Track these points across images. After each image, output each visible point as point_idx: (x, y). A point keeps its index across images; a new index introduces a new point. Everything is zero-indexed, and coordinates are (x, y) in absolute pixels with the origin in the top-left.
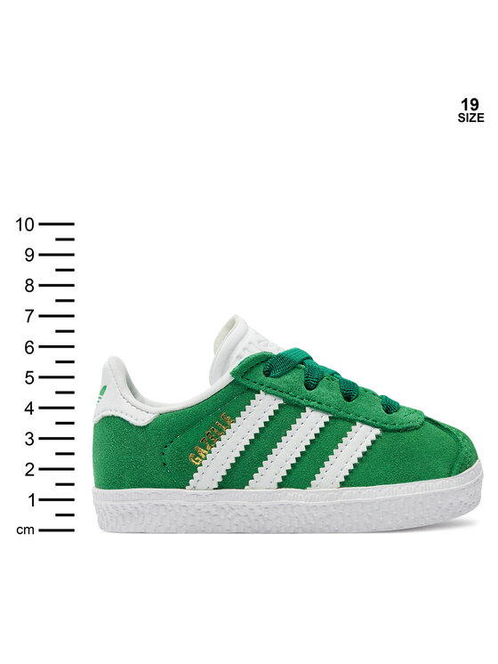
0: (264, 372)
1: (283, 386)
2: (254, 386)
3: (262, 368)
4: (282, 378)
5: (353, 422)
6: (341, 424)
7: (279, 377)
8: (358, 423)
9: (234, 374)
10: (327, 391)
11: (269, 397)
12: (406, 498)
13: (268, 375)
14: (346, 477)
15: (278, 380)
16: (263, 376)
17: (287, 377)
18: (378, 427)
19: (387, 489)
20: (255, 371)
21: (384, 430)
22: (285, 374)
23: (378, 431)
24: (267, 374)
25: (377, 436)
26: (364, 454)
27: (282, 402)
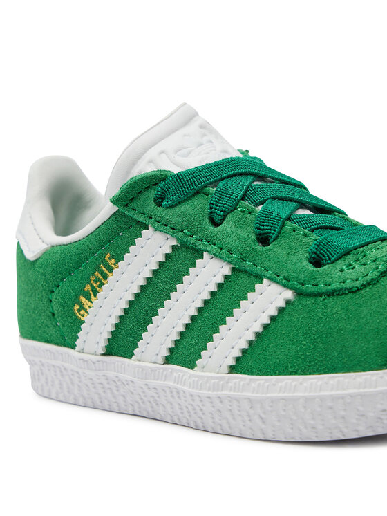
0: (155, 200)
1: (176, 220)
2: (141, 218)
3: (153, 193)
4: (177, 209)
5: (259, 278)
6: (244, 279)
7: (172, 206)
8: (265, 281)
9: (116, 201)
10: (234, 229)
11: (158, 234)
12: (307, 399)
13: (159, 205)
14: (238, 359)
15: (171, 211)
16: (153, 205)
17: (184, 208)
18: (291, 289)
20: (143, 197)
21: (299, 294)
22: (183, 202)
23: (289, 294)
24: (159, 202)
25: (288, 302)
26: (265, 326)
27: (174, 243)
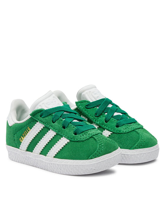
1: (44, 121)
2: (37, 120)
3: (39, 114)
5: (62, 136)
6: (59, 136)
7: (44, 118)
9: (31, 115)
10: (57, 124)
11: (40, 124)
12: (70, 165)
13: (41, 117)
14: (56, 155)
16: (40, 117)
17: (47, 118)
18: (69, 139)
19: (65, 161)
20: (37, 115)
21: (70, 141)
23: (68, 141)
25: (68, 143)
26: (62, 148)
